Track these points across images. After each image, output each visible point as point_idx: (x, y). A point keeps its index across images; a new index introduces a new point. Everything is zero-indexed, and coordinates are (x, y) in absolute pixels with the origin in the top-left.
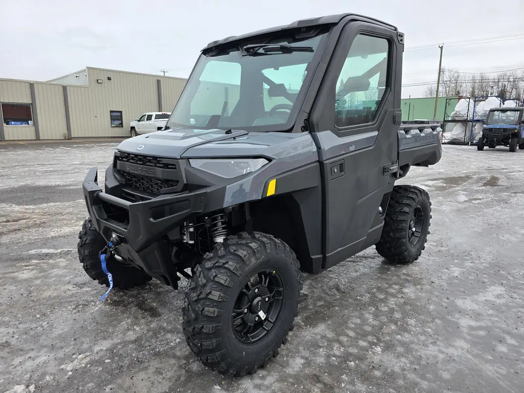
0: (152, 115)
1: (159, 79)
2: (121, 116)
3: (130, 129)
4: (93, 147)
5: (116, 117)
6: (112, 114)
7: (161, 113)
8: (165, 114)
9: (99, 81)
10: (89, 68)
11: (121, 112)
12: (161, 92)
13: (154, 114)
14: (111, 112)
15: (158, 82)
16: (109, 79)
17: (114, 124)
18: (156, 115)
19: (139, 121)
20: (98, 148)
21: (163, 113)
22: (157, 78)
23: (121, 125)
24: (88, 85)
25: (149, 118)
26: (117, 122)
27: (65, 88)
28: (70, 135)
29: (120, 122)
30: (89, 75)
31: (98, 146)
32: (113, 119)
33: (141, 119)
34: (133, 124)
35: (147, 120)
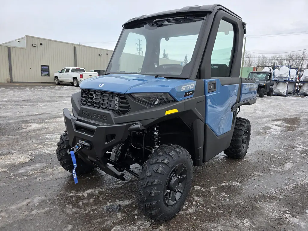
0: (69, 69)
1: (75, 46)
2: (49, 69)
3: (54, 78)
4: (26, 88)
5: (45, 70)
6: (42, 68)
7: (75, 68)
8: (78, 68)
9: (34, 45)
10: (27, 36)
11: (48, 66)
12: (76, 54)
13: (71, 68)
14: (42, 66)
15: (75, 48)
16: (41, 44)
17: (43, 74)
18: (72, 69)
19: (60, 73)
20: (29, 89)
21: (77, 68)
22: (74, 45)
23: (49, 75)
24: (26, 47)
25: (68, 71)
26: (46, 73)
27: (9, 49)
28: (12, 80)
29: (48, 73)
30: (27, 41)
31: (30, 88)
32: (43, 71)
33: (62, 71)
34: (57, 74)
35: (66, 72)
